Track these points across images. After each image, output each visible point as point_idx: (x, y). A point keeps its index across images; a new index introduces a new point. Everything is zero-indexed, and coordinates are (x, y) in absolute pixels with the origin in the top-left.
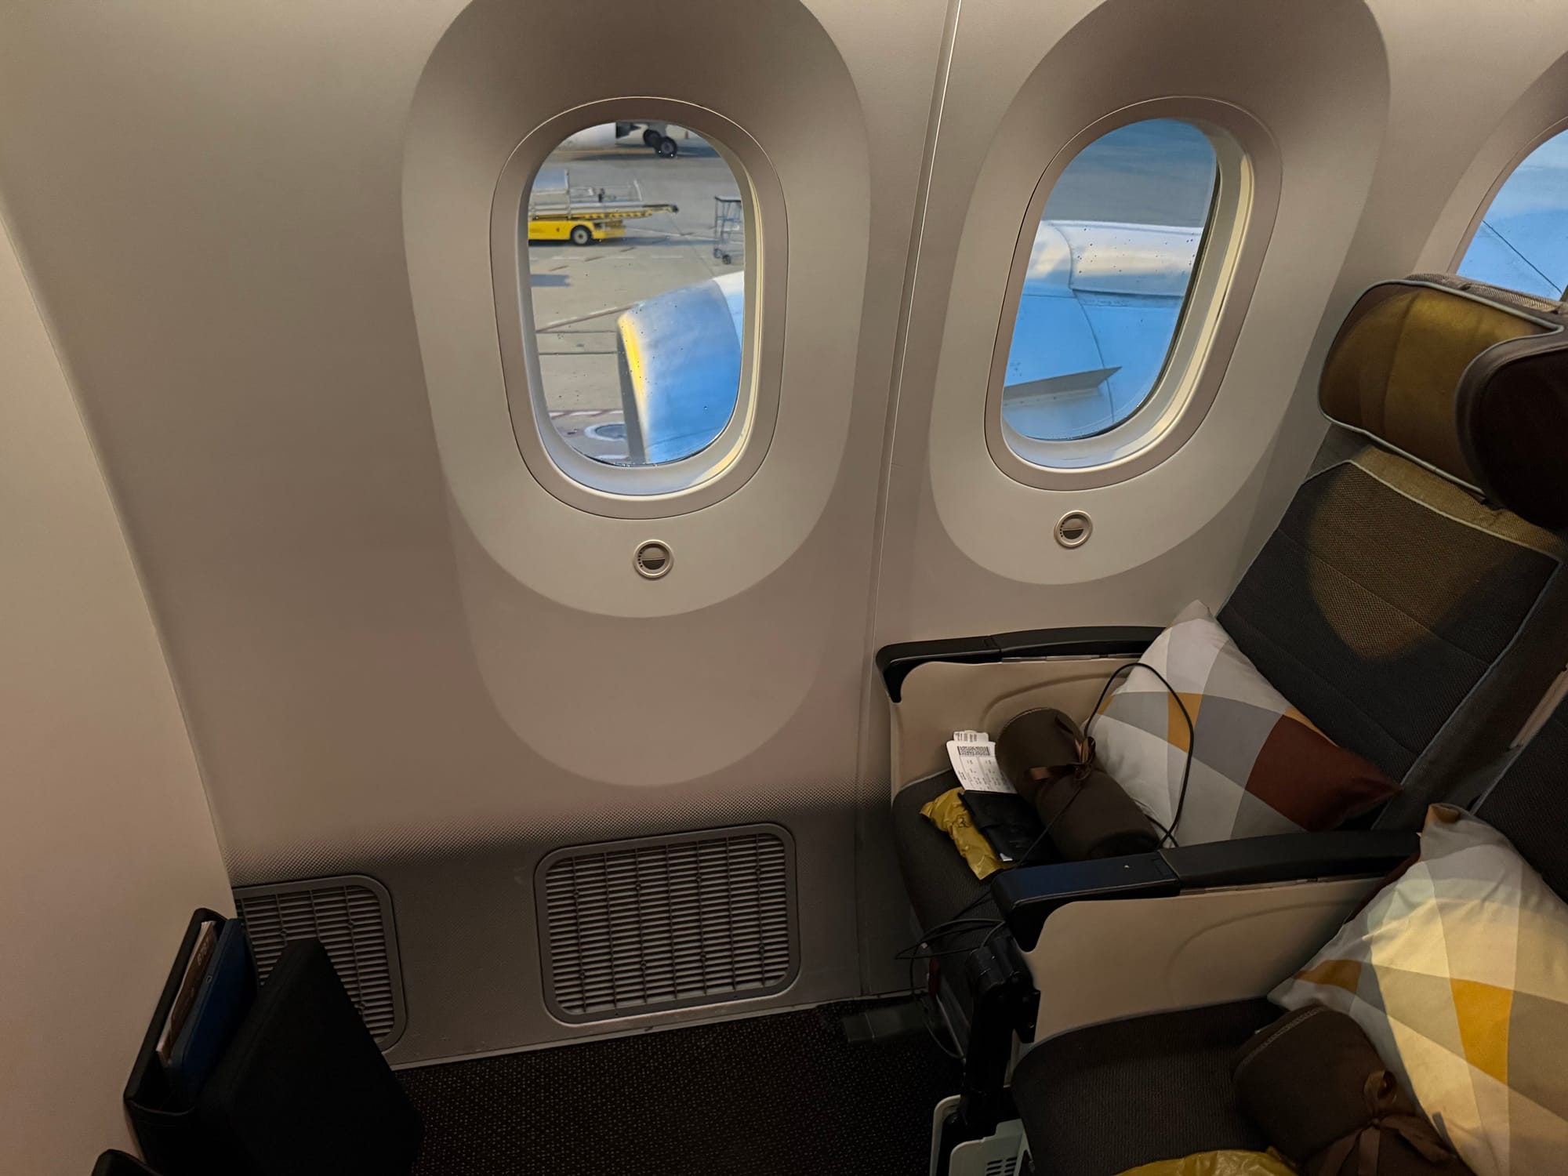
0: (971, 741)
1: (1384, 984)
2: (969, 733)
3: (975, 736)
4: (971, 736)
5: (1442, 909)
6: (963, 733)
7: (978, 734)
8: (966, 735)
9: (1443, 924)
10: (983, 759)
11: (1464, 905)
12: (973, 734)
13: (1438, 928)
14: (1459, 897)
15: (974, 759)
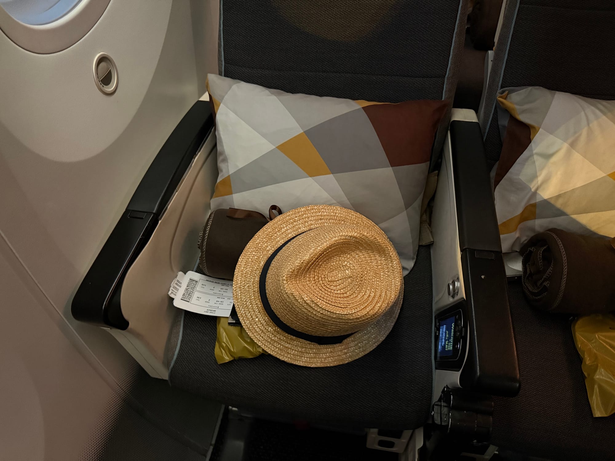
0: (180, 287)
1: (559, 204)
2: (173, 284)
3: (178, 281)
4: (176, 284)
5: (573, 145)
6: (171, 288)
7: (178, 278)
8: (174, 287)
9: (578, 152)
10: (198, 287)
11: (580, 135)
12: (176, 282)
13: (577, 156)
14: (575, 133)
15: (196, 295)
